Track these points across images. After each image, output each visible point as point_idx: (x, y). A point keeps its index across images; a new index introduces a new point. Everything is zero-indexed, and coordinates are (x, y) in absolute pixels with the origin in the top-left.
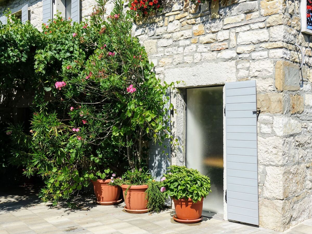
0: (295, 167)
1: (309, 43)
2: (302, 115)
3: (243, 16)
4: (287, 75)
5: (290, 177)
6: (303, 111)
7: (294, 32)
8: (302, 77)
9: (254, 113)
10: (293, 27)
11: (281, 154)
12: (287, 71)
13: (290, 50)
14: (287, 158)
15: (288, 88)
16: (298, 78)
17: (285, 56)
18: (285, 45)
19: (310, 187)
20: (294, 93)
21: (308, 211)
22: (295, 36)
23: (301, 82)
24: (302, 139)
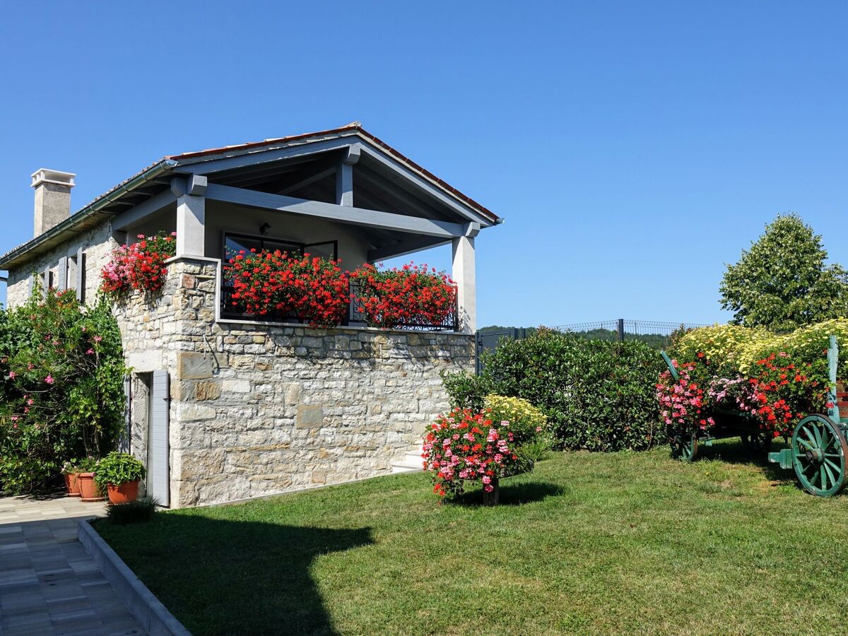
0: (203, 450)
1: (230, 331)
2: (216, 401)
3: (166, 307)
4: (189, 365)
5: (195, 460)
6: (219, 397)
7: (202, 323)
8: (218, 365)
9: (165, 399)
10: (202, 319)
11: (179, 438)
12: (190, 361)
13: (195, 342)
14: (188, 442)
15: (190, 377)
16: (209, 366)
17: (185, 348)
18: (184, 337)
19: (232, 471)
20: (203, 381)
21: (228, 494)
22: (203, 328)
23: (216, 369)
24: (214, 424)
